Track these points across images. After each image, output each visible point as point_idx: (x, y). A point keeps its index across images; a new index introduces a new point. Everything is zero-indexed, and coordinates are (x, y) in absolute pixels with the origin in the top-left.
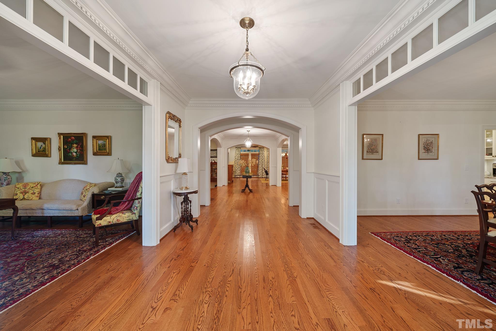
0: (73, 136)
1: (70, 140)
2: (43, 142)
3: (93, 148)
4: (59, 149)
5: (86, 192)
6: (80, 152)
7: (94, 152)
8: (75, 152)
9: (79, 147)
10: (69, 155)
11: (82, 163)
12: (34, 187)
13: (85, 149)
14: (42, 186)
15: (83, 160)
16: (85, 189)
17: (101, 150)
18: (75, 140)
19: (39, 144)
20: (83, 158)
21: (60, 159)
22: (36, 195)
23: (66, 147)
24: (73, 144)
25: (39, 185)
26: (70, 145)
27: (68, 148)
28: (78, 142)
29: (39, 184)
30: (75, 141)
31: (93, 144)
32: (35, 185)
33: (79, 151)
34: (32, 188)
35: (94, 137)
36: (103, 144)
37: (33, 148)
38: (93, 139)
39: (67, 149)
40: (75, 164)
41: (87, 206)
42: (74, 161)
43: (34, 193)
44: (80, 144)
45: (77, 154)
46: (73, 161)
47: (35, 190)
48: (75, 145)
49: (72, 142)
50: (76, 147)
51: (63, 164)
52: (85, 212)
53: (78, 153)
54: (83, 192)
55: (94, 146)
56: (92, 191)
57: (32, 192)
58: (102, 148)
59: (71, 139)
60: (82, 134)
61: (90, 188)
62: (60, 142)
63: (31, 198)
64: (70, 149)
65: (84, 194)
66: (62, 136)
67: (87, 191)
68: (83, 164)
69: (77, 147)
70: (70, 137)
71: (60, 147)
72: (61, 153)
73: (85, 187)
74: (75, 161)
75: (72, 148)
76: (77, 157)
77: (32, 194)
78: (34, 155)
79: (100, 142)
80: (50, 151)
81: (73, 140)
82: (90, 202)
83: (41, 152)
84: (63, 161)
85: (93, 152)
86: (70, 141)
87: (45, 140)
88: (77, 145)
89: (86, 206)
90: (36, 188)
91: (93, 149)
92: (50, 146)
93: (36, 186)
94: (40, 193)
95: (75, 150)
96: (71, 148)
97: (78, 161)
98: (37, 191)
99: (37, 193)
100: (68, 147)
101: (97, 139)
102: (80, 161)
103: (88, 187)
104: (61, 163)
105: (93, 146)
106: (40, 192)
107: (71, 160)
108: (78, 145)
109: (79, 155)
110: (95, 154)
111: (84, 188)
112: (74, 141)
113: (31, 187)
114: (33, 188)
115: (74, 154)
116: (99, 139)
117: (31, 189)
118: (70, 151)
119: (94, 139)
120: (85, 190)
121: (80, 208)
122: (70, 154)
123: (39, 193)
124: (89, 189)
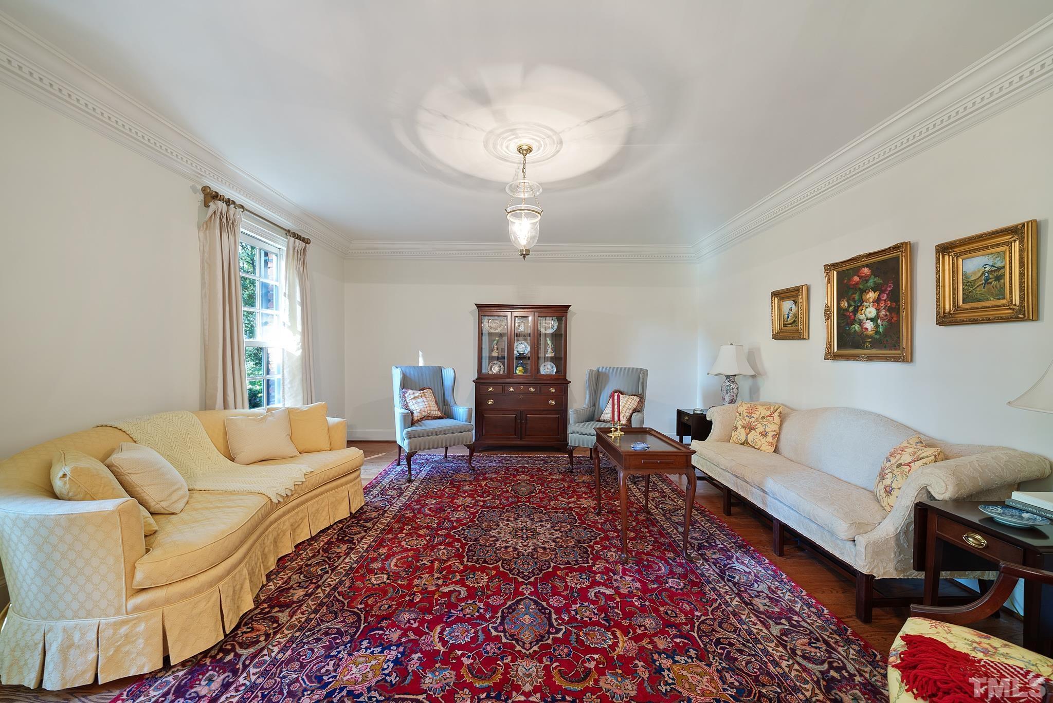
0: (867, 266)
1: (856, 279)
2: (793, 299)
3: (938, 293)
4: (828, 316)
5: (894, 476)
6: (886, 315)
7: (941, 311)
8: (872, 320)
9: (885, 300)
10: (854, 330)
11: (892, 357)
12: (767, 417)
13: (906, 303)
14: (783, 418)
15: (896, 345)
16: (893, 460)
17: (979, 301)
18: (873, 277)
19: (788, 305)
20: (899, 338)
21: (830, 345)
22: (769, 438)
23: (846, 305)
24: (864, 291)
25: (777, 414)
26: (857, 297)
27: (851, 309)
28: (881, 281)
29: (776, 410)
30: (871, 283)
31: (938, 280)
32: (768, 413)
33: (883, 312)
34: (763, 418)
35: (943, 249)
36: (988, 272)
37: (774, 318)
38: (938, 260)
39: (847, 310)
40: (870, 358)
41: (893, 543)
42: (867, 348)
43: (764, 434)
44: (889, 289)
45: (877, 326)
46: (863, 348)
47: (769, 425)
48: (872, 295)
49: (862, 287)
50: (873, 302)
51: (836, 359)
52: (884, 564)
53: (879, 321)
54: (887, 471)
55: (944, 286)
56: (923, 481)
57: (762, 429)
58: (979, 291)
59: (860, 277)
60: (895, 248)
61: (915, 461)
62: (829, 293)
63: (760, 444)
64: (856, 311)
65: (887, 482)
66: (835, 273)
67: (902, 473)
68: (896, 359)
69: (877, 301)
70: (856, 271)
71: (828, 307)
72: (831, 324)
73: (895, 451)
74: (872, 347)
75: (861, 305)
76: (877, 337)
77: (761, 433)
78: (776, 336)
79: (974, 265)
80: (807, 322)
81: (865, 279)
82: (908, 526)
83: (789, 327)
84: (836, 350)
85: (938, 313)
86: (857, 283)
87: (796, 292)
88: (877, 294)
89: (886, 541)
90: (769, 422)
91: (938, 301)
92: (807, 308)
93: (770, 415)
94: (778, 436)
95: (871, 312)
96: (858, 307)
97: (880, 348)
98: (772, 428)
99: (771, 434)
100: (850, 306)
101: (957, 256)
102: (885, 348)
103: (906, 458)
104: (831, 356)
105: (938, 286)
106: (779, 434)
107: (858, 346)
108: (882, 292)
109: (886, 329)
110: (945, 319)
111: (891, 455)
112: (867, 281)
113: (762, 416)
114: (764, 420)
115: (869, 325)
116: (966, 252)
117: (761, 420)
118: (855, 315)
119: (943, 257)
120: (895, 468)
121: (861, 540)
122: (857, 327)
123: (776, 435)
124: (909, 464)
